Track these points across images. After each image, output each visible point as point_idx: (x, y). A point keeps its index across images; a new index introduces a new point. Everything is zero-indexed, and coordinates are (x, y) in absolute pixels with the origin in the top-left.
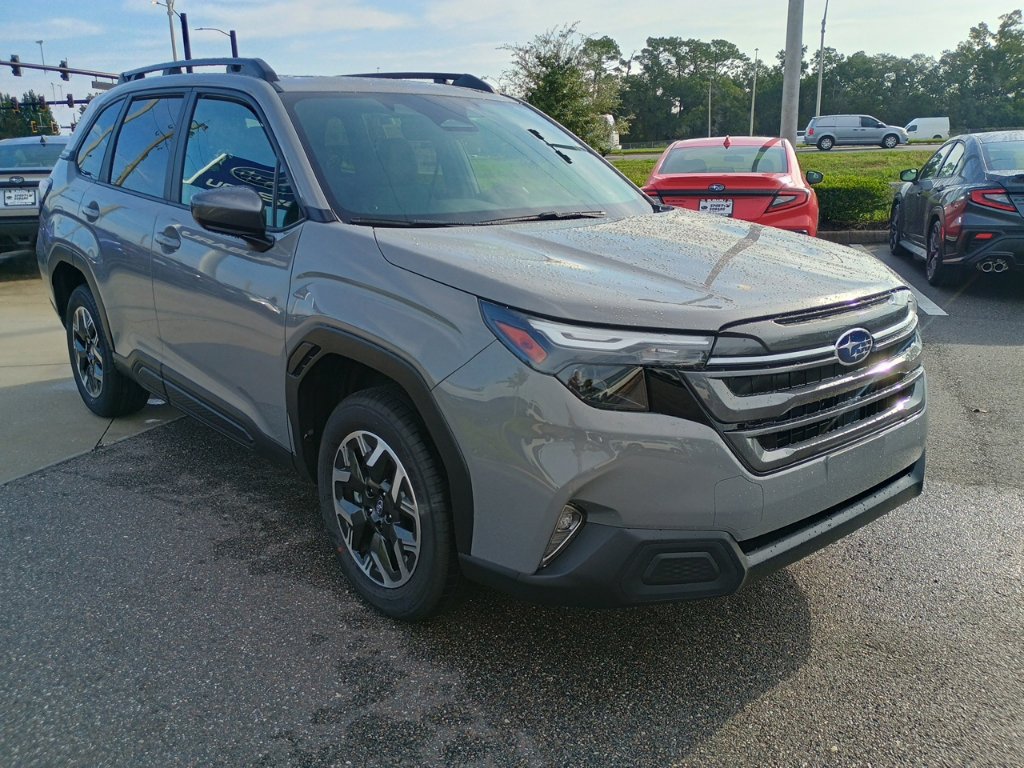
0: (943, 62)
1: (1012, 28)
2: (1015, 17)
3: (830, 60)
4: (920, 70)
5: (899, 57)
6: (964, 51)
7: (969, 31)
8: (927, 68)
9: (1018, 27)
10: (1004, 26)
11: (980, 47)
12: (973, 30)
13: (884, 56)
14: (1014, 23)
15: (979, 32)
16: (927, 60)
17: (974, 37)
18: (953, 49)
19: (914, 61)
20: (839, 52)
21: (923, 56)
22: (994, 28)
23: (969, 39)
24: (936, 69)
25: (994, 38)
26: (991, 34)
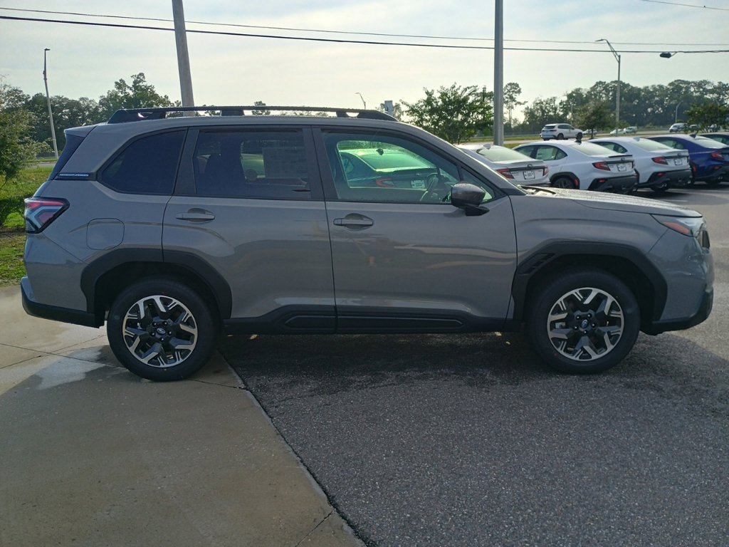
0: (100, 103)
1: (141, 84)
2: (141, 77)
3: (20, 99)
4: (88, 108)
5: (70, 98)
6: (113, 97)
7: (114, 84)
8: (91, 107)
9: (144, 84)
10: (135, 82)
11: (123, 95)
12: (117, 83)
13: (60, 98)
14: (141, 81)
15: (121, 85)
16: (90, 101)
17: (118, 88)
18: (106, 95)
19: (81, 102)
20: (25, 93)
21: (87, 99)
22: (130, 83)
23: (115, 89)
24: (97, 108)
25: (131, 89)
26: (128, 87)
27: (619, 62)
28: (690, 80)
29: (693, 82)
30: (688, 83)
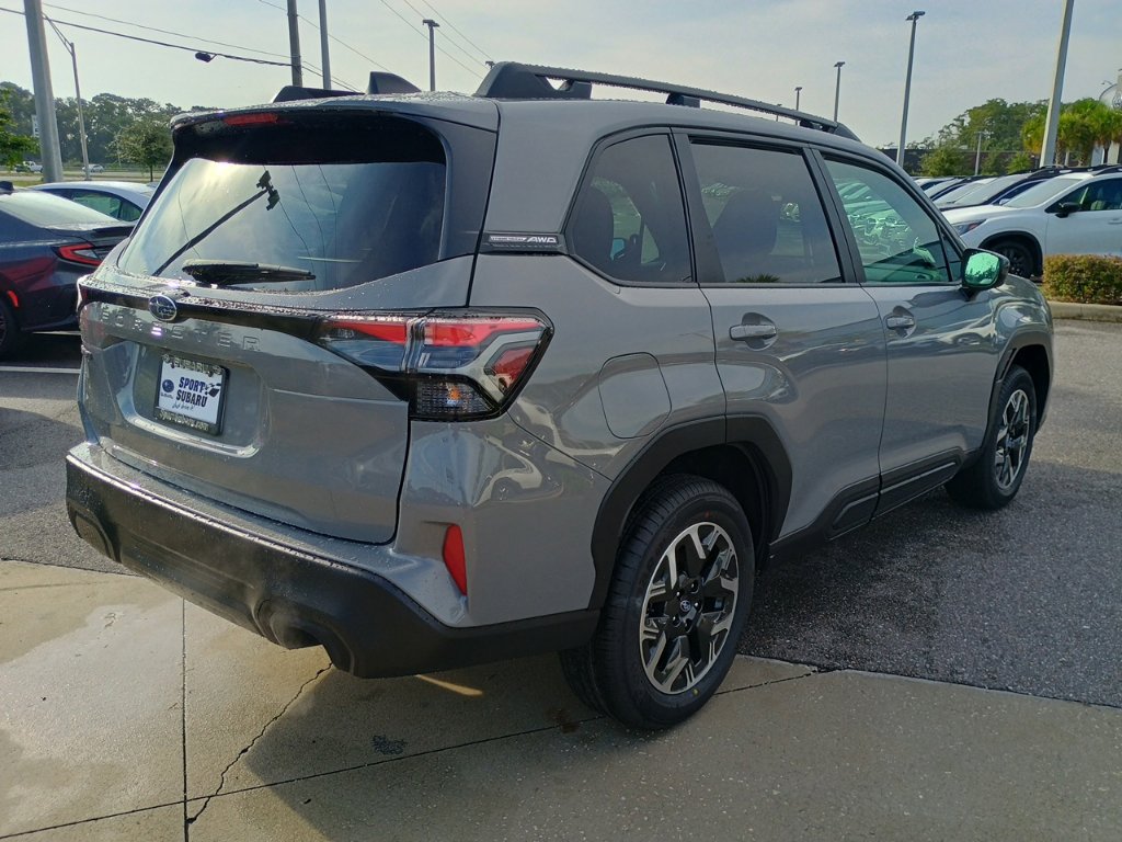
27: (73, 54)
28: (125, 96)
29: (129, 100)
30: (123, 100)
